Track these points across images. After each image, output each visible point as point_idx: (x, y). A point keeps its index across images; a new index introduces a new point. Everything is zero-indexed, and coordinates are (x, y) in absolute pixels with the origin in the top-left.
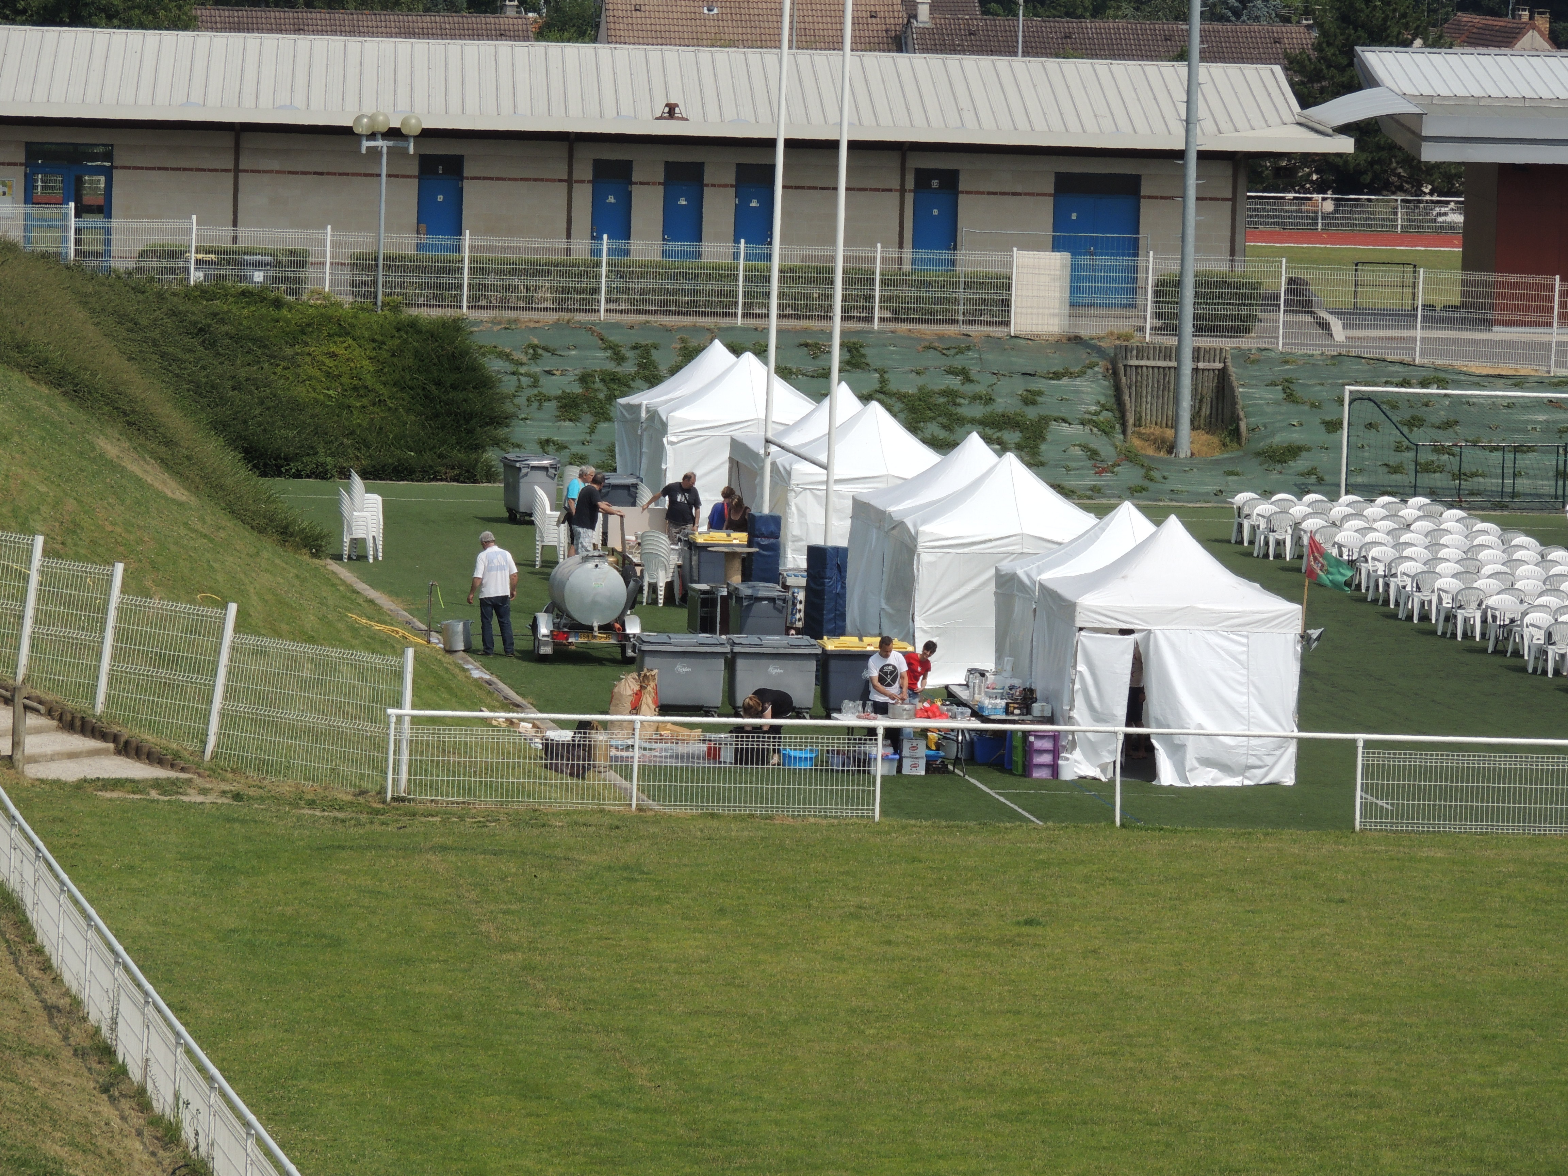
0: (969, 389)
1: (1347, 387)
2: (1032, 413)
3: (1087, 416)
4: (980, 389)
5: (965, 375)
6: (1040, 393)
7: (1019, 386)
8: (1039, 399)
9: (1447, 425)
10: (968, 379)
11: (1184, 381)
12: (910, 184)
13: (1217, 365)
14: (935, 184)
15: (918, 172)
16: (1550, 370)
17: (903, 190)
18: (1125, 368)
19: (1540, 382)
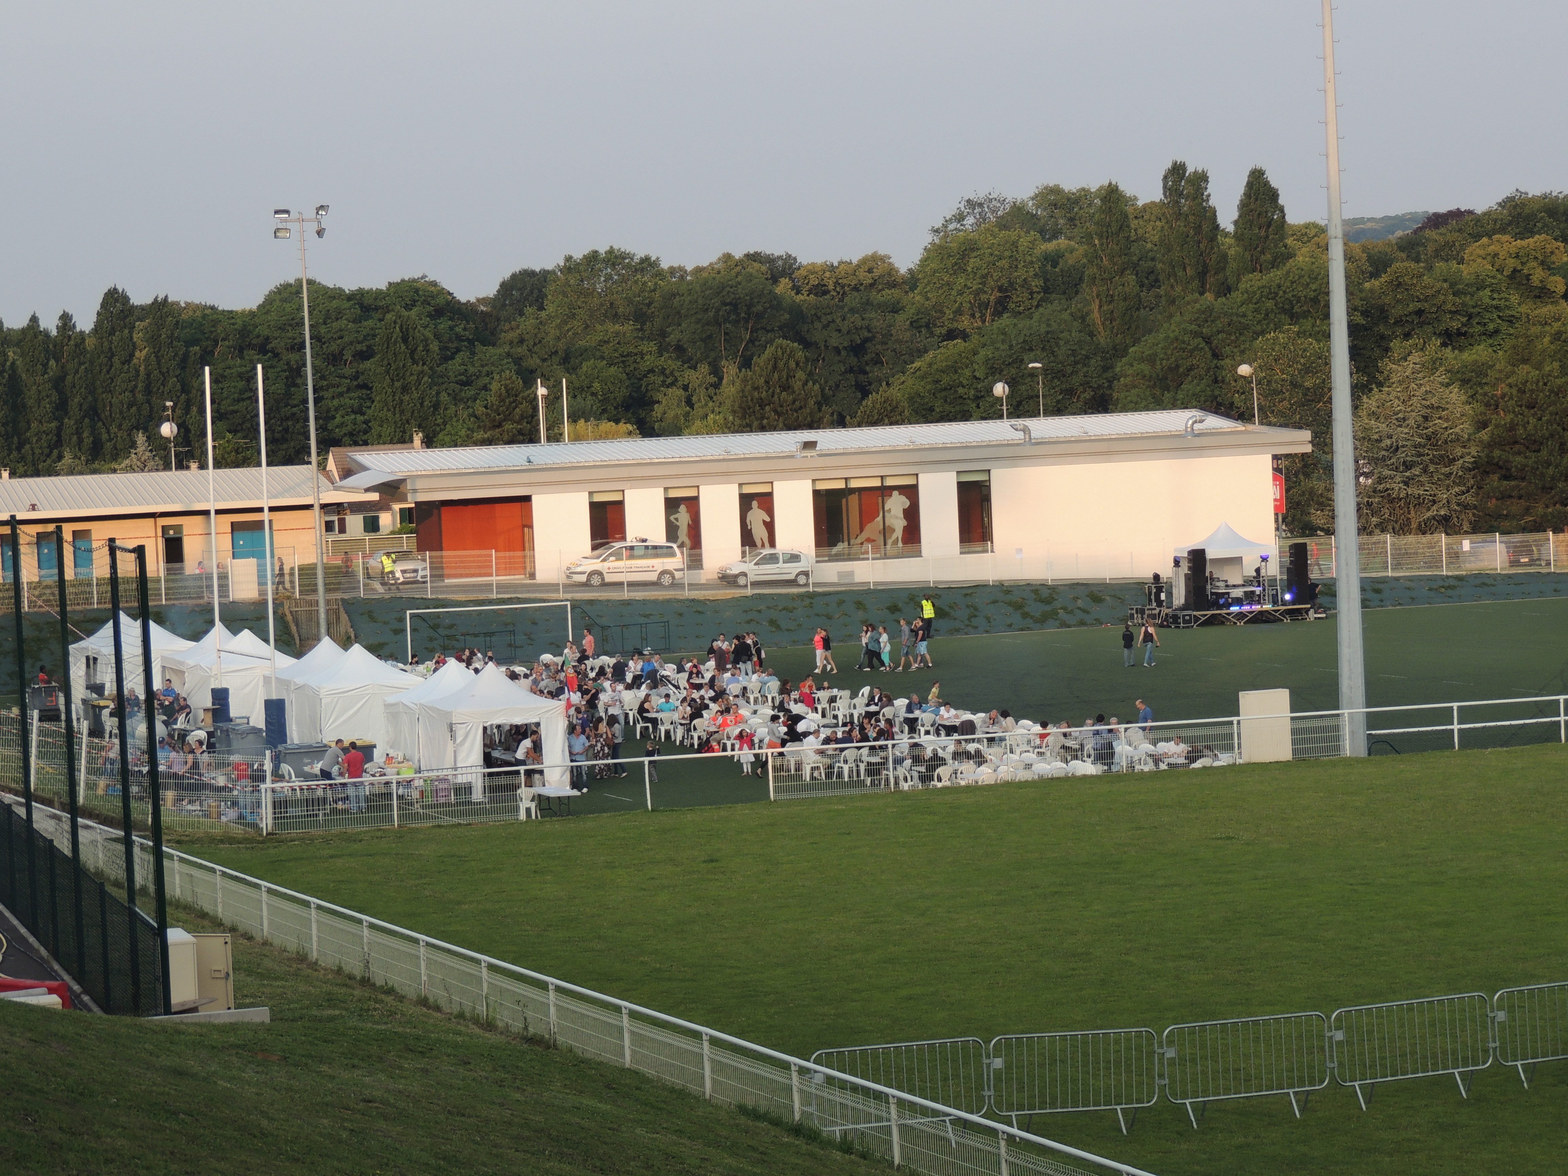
1: (408, 612)
9: (451, 626)
11: (322, 616)
12: (160, 533)
13: (335, 607)
14: (171, 532)
15: (163, 527)
16: (494, 596)
17: (156, 537)
18: (291, 612)
19: (491, 602)
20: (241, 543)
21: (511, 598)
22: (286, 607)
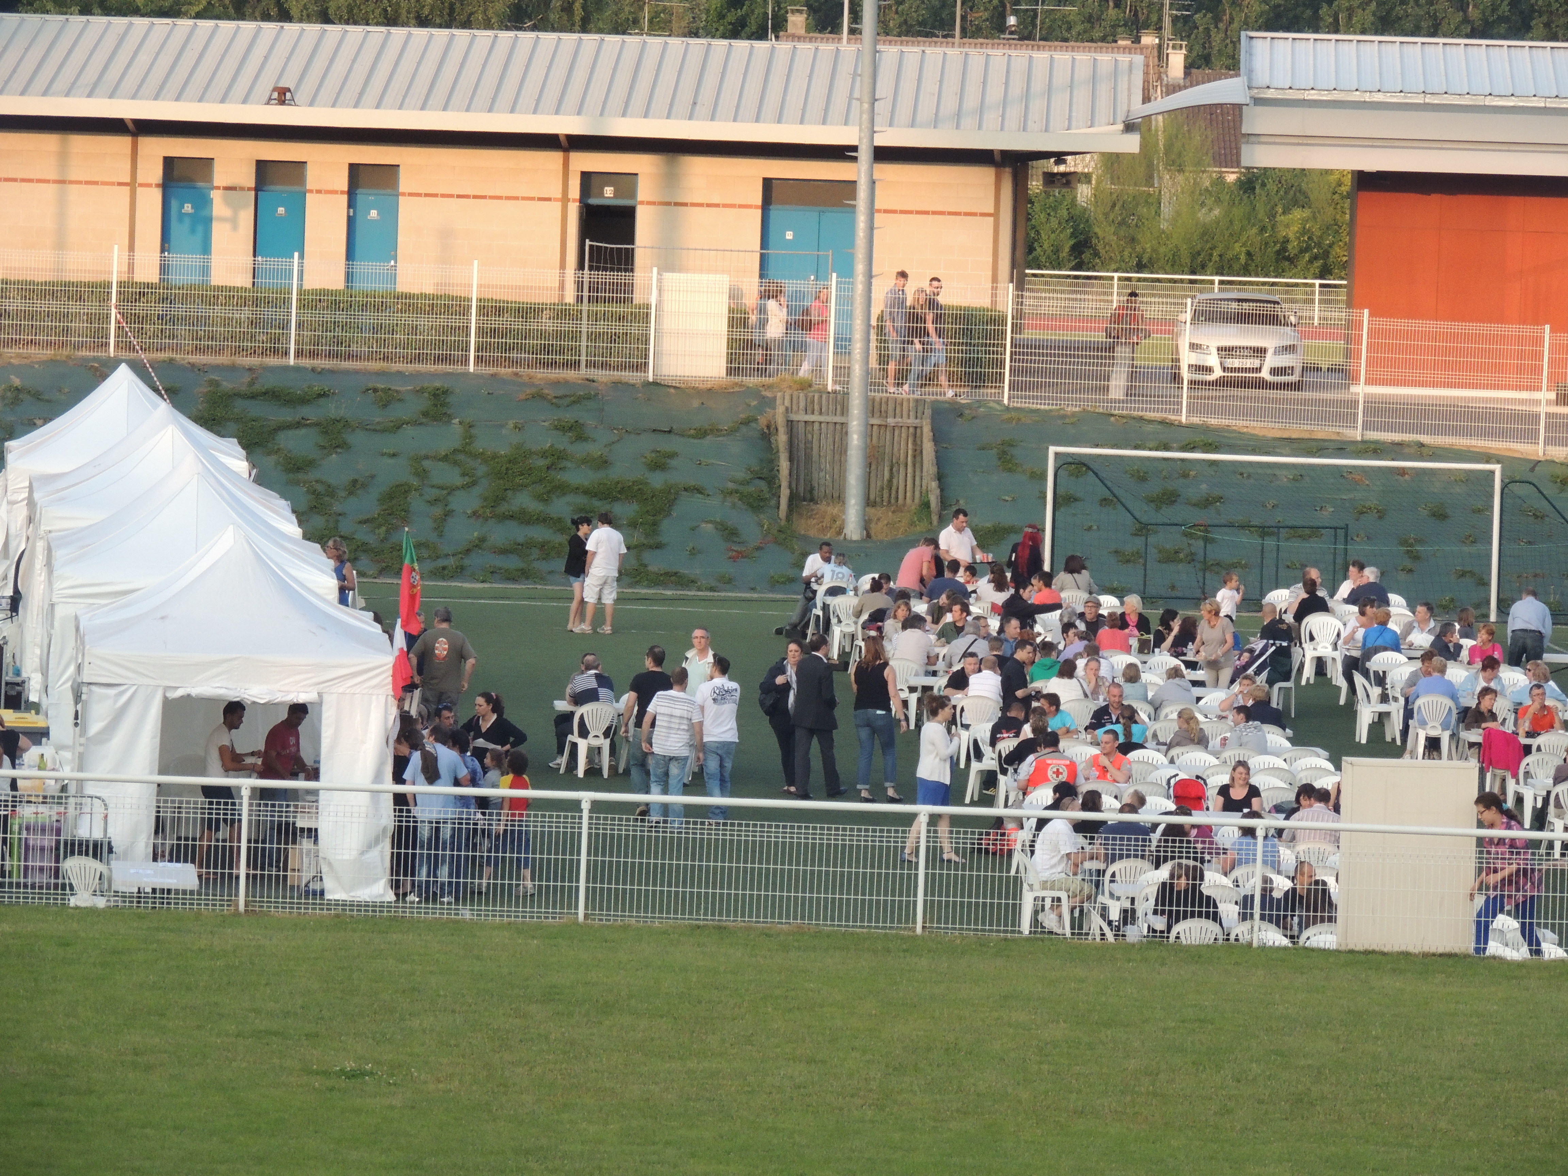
0: (580, 450)
1: (1052, 450)
2: (657, 480)
3: (731, 486)
4: (594, 449)
5: (576, 430)
6: (673, 455)
7: (647, 444)
8: (673, 463)
10: (581, 437)
11: (855, 440)
12: (575, 191)
13: (912, 421)
14: (609, 191)
15: (584, 174)
16: (1357, 434)
17: (565, 199)
18: (790, 424)
19: (1341, 449)
20: (789, 235)
21: (1400, 444)
22: (780, 410)
